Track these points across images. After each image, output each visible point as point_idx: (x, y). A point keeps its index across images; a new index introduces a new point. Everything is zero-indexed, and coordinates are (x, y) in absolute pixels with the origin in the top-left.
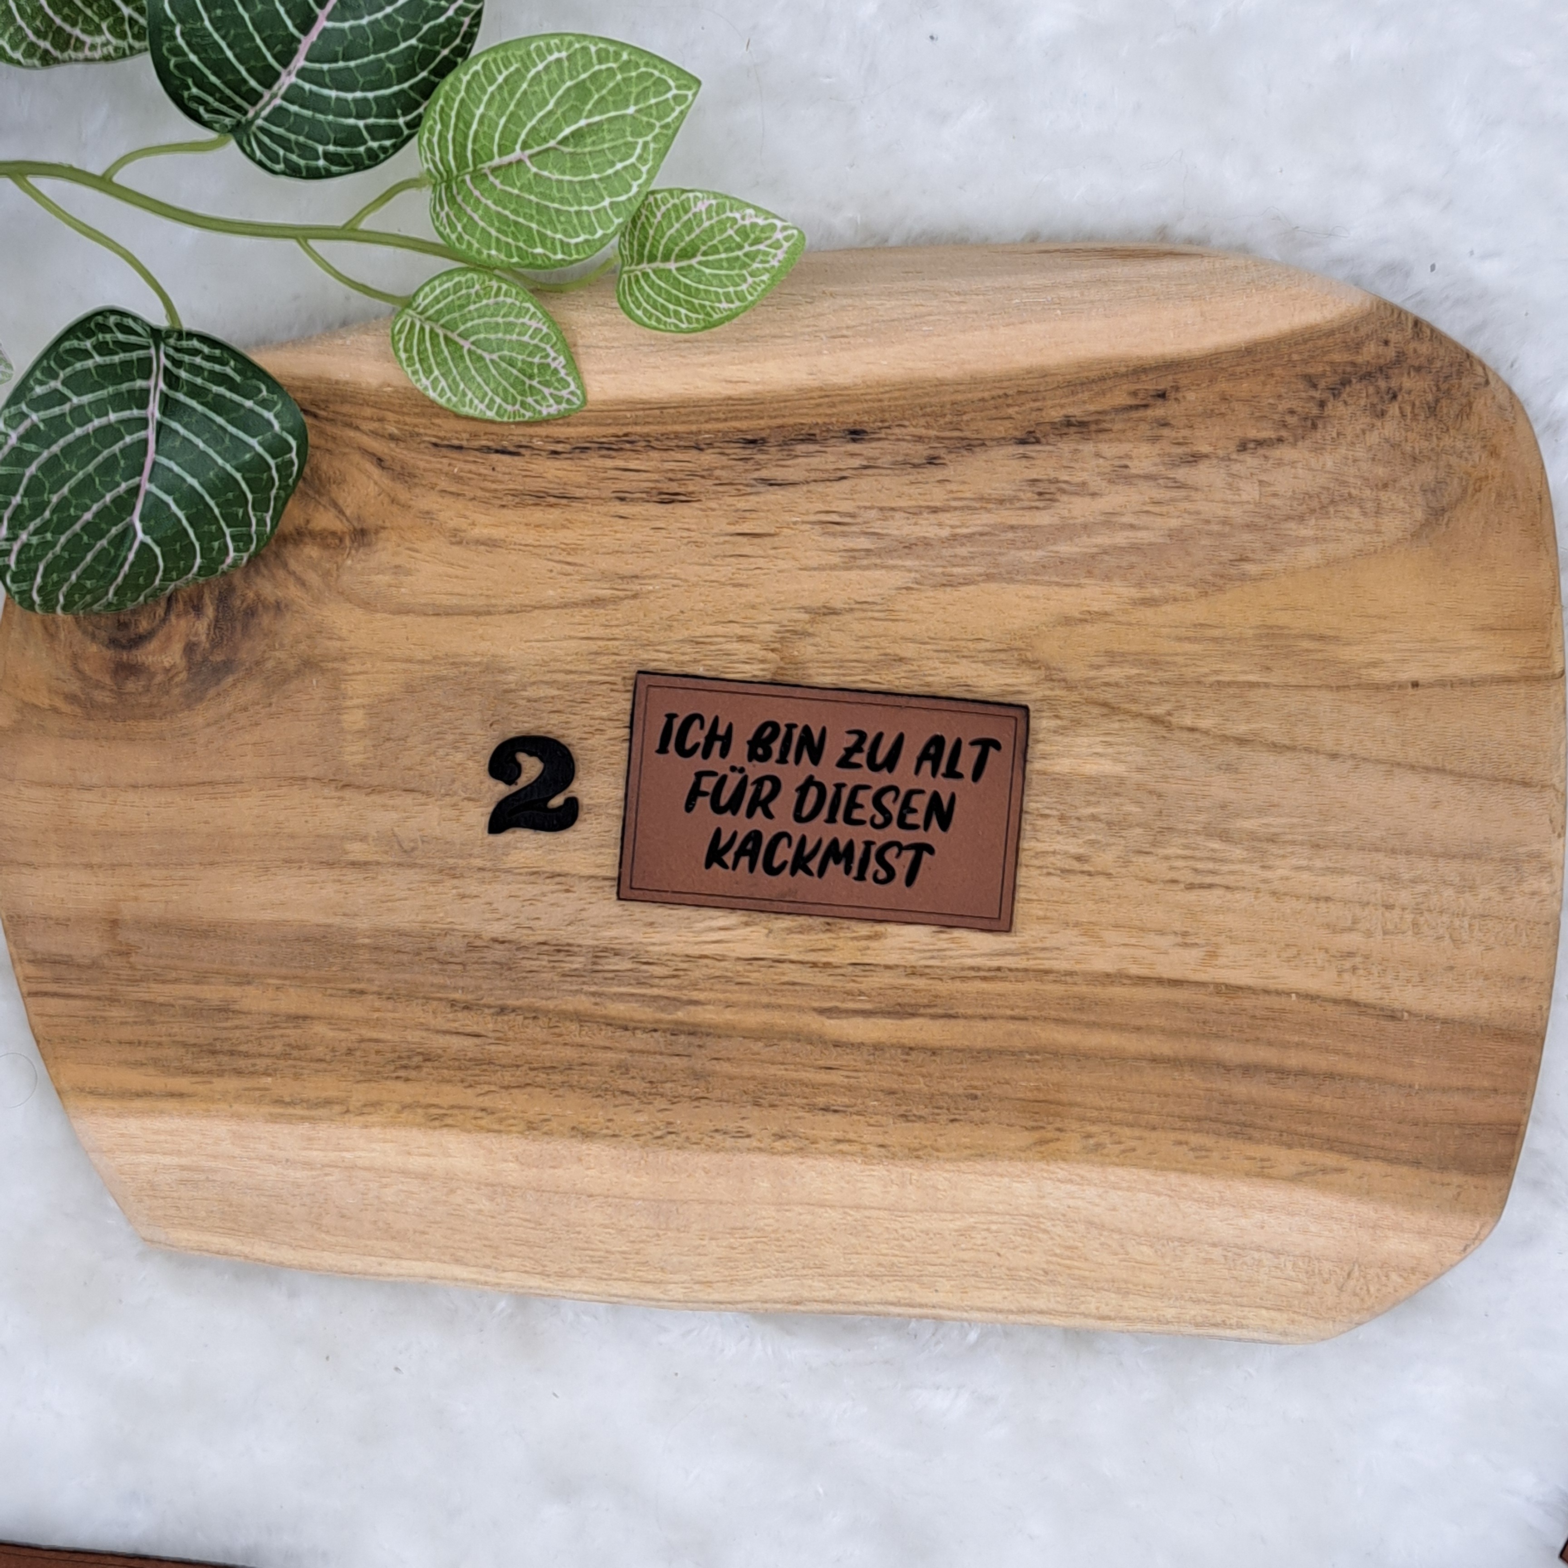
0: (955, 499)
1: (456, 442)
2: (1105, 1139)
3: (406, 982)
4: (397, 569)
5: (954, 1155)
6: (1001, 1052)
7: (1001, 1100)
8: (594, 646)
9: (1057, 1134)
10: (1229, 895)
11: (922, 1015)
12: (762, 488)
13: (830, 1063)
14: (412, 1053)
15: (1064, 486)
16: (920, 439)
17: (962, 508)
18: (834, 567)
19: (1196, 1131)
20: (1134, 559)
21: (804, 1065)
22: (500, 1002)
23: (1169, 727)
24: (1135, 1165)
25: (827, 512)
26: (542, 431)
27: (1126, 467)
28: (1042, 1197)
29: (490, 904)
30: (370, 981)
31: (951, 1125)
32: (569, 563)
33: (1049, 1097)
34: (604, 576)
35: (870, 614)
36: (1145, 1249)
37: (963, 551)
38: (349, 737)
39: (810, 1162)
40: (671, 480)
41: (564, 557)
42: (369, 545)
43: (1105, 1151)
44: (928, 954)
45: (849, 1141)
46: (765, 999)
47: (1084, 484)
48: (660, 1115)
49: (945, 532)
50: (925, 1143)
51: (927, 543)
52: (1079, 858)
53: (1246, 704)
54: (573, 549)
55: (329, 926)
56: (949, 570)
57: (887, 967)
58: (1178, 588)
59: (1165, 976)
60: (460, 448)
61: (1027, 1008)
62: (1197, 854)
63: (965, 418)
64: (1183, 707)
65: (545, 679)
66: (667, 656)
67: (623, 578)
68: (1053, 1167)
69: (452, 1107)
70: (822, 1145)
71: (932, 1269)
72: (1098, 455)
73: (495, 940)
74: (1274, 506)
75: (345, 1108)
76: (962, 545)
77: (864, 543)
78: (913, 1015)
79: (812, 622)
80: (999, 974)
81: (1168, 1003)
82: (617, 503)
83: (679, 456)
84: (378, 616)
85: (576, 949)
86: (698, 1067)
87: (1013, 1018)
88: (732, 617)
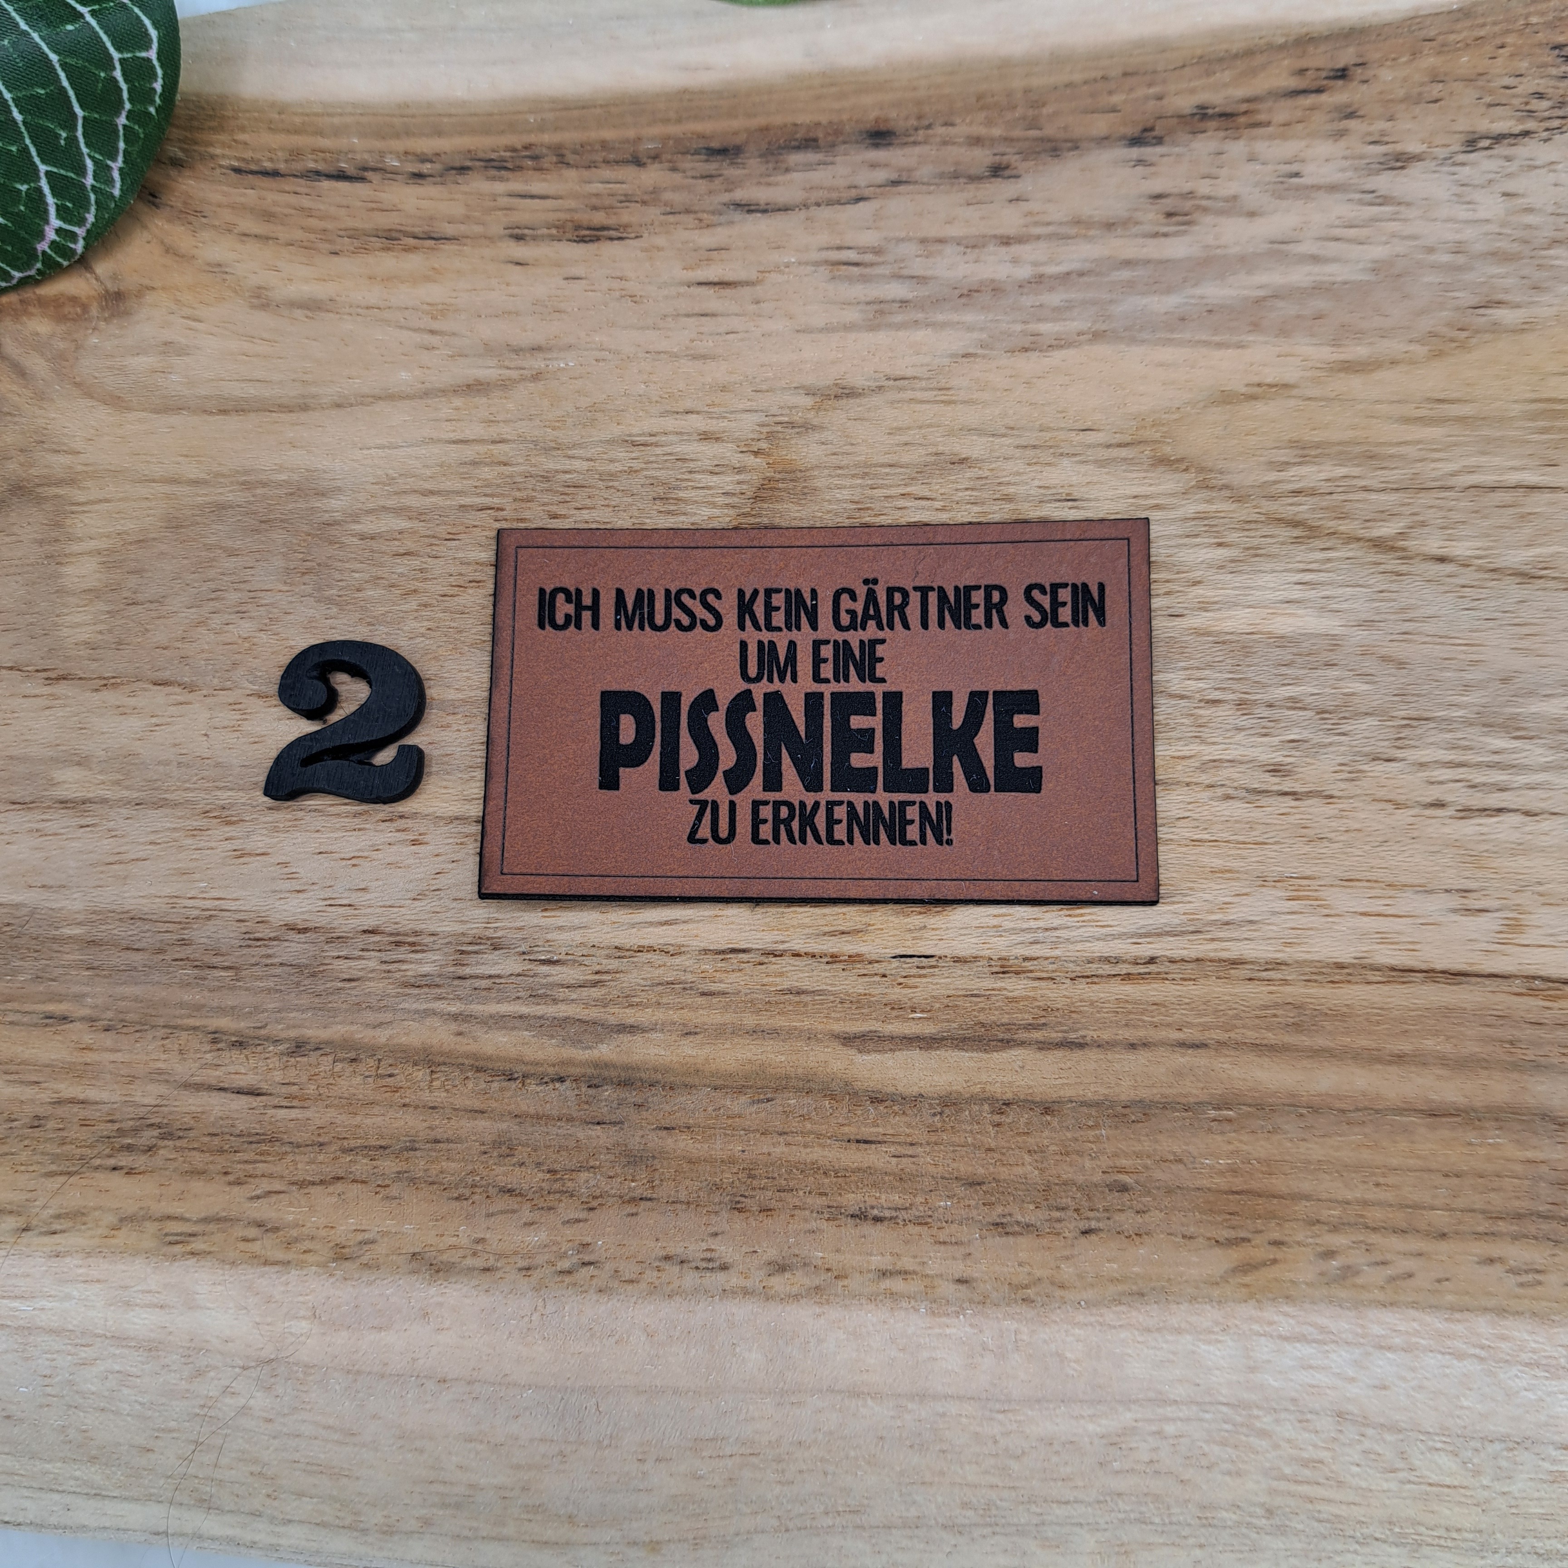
0: (1036, 224)
1: (268, 165)
2: (1357, 1258)
3: (136, 999)
4: (168, 347)
5: (1090, 1294)
6: (1166, 1106)
7: (1169, 1191)
8: (470, 452)
9: (1274, 1253)
10: (1531, 824)
11: (1022, 1044)
12: (737, 216)
13: (867, 1132)
14: (143, 1124)
15: (1204, 203)
16: (976, 141)
17: (1050, 237)
18: (849, 327)
19: (1515, 1238)
20: (1320, 304)
21: (819, 1136)
22: (293, 1033)
23: (1406, 556)
24: (1415, 1305)
25: (839, 248)
26: (399, 145)
27: (1297, 175)
28: (1252, 1369)
29: (285, 864)
30: (78, 998)
31: (1083, 1240)
32: (432, 332)
33: (1254, 1185)
34: (489, 349)
35: (909, 394)
36: (1444, 1460)
37: (1055, 299)
38: (73, 600)
39: (834, 1313)
40: (595, 208)
41: (427, 322)
42: (127, 313)
43: (1359, 1281)
44: (1029, 937)
45: (904, 1273)
46: (750, 1020)
47: (1235, 198)
48: (569, 1232)
49: (1024, 272)
50: (1038, 1273)
51: (996, 289)
52: (1275, 770)
53: (1523, 517)
54: (440, 311)
55: (17, 906)
56: (1034, 327)
57: (958, 960)
58: (1394, 347)
59: (1439, 966)
60: (275, 174)
61: (1206, 1027)
62: (1470, 757)
63: (1045, 111)
64: (1423, 524)
65: (390, 503)
66: (585, 465)
67: (518, 351)
68: (1269, 1313)
69: (206, 1220)
70: (854, 1283)
71: (1060, 1511)
72: (1251, 159)
73: (291, 928)
74: (1529, 227)
75: (20, 1222)
76: (1051, 289)
77: (897, 290)
78: (1007, 1044)
79: (817, 408)
80: (1152, 968)
81: (1447, 1012)
82: (512, 243)
83: (607, 173)
84: (132, 416)
85: (428, 940)
86: (635, 1142)
87: (1183, 1045)
88: (688, 404)
